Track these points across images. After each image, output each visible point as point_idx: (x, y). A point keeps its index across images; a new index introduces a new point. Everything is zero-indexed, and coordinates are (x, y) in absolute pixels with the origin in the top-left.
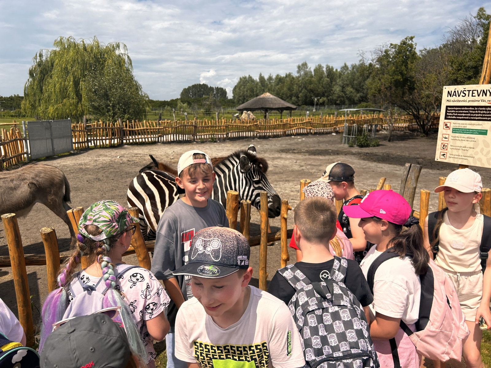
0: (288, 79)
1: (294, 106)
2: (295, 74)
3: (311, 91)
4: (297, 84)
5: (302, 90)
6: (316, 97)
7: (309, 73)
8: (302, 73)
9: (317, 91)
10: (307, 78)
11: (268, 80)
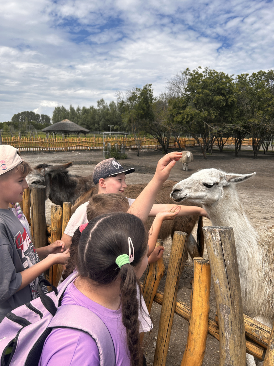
0: (91, 111)
1: (87, 130)
2: (96, 107)
3: (108, 120)
4: (97, 115)
5: (102, 119)
6: (112, 125)
7: (106, 107)
8: (101, 107)
9: (112, 120)
10: (104, 111)
11: (77, 110)
